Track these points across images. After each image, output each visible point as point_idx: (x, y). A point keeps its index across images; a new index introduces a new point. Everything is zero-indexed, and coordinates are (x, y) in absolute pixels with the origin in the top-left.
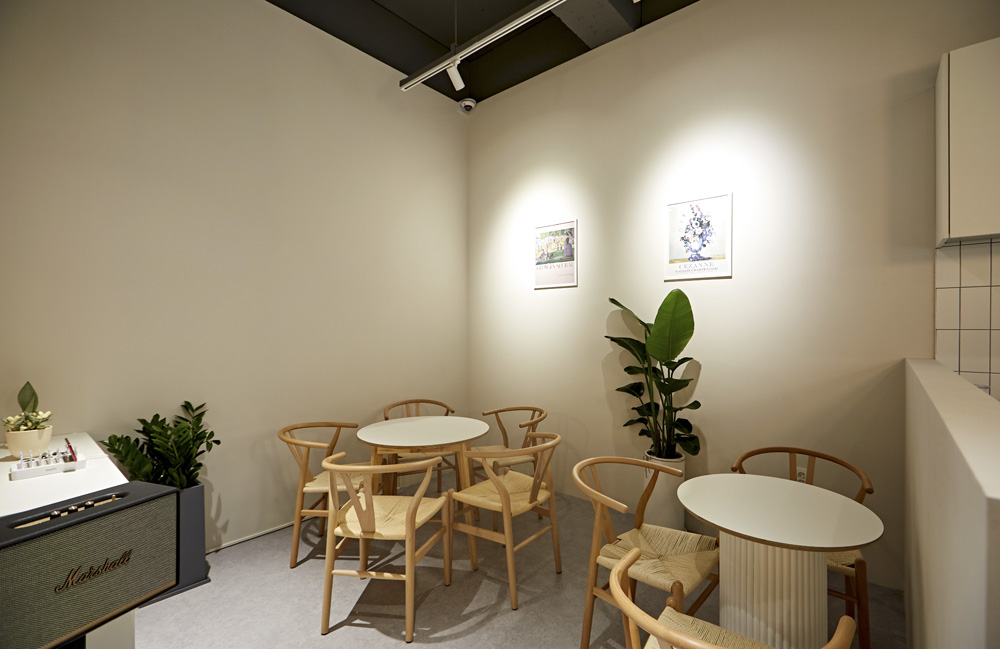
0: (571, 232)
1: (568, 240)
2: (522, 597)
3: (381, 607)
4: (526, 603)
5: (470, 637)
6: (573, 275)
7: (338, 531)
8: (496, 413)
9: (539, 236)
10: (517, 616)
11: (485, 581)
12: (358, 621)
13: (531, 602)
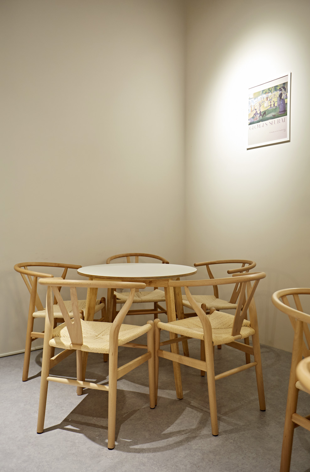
0: (284, 86)
1: (281, 95)
2: (223, 426)
3: (91, 418)
4: (225, 432)
5: (167, 453)
6: (285, 130)
7: (53, 342)
8: (207, 265)
9: (252, 96)
10: (216, 441)
11: (188, 409)
12: (69, 427)
13: (231, 432)
